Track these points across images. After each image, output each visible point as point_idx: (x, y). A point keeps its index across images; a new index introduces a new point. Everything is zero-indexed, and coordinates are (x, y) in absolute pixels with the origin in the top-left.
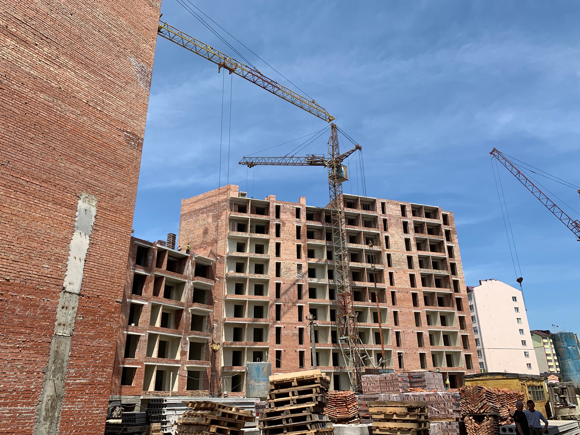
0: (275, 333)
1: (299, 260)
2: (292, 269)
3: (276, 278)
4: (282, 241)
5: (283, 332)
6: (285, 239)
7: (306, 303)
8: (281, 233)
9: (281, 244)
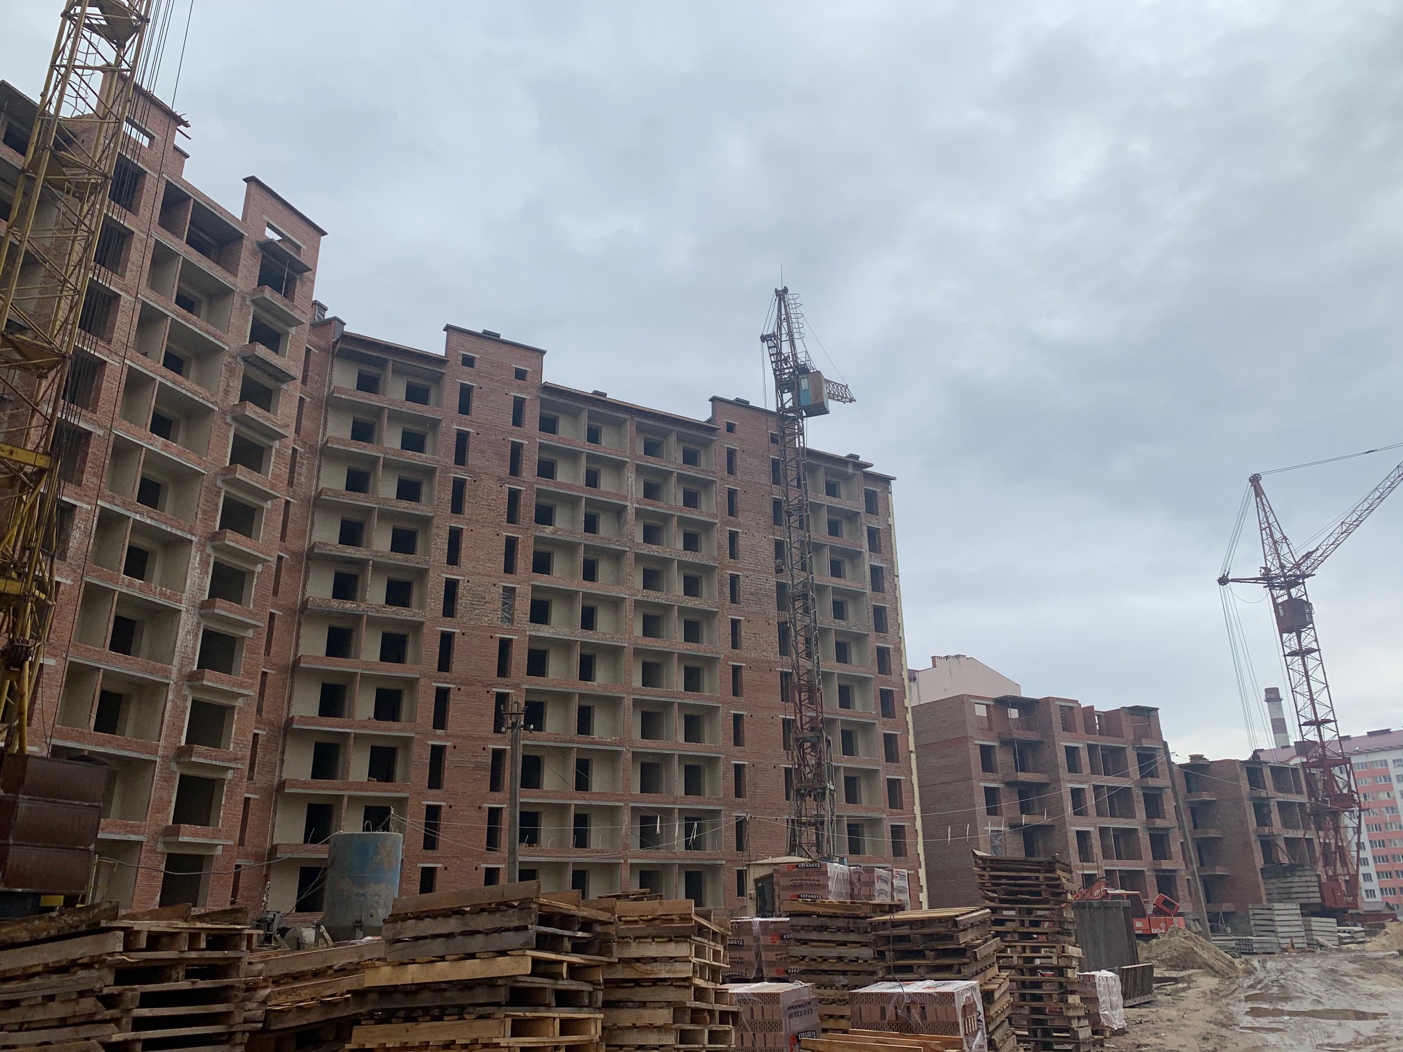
0: (428, 761)
1: (509, 575)
2: (488, 598)
3: (445, 619)
4: (468, 524)
5: (449, 759)
6: (477, 521)
7: (516, 686)
8: (467, 504)
9: (465, 533)
